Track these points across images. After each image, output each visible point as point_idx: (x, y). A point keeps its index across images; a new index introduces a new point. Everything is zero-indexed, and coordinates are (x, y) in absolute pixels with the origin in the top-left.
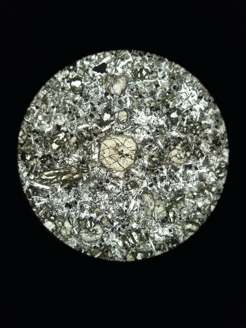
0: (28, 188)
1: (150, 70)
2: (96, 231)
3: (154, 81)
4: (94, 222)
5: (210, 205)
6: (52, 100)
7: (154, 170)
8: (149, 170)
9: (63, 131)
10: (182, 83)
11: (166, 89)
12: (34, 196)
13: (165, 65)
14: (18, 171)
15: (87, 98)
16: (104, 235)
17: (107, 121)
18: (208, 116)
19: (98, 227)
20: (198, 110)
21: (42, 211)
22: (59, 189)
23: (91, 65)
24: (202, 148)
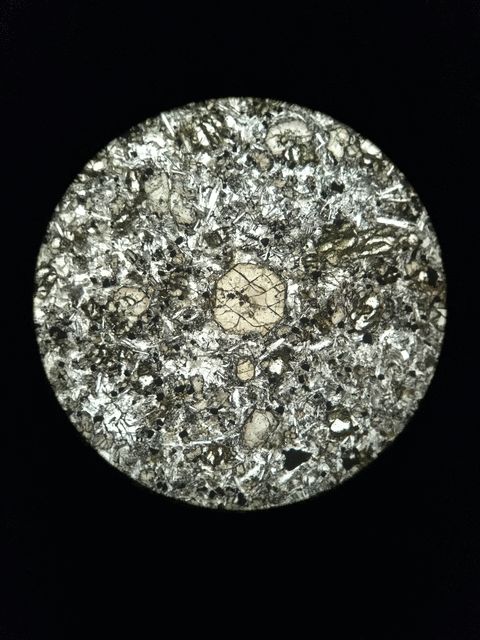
0: (418, 216)
1: (201, 464)
2: (280, 142)
3: (192, 444)
4: (286, 159)
5: (61, 212)
6: (385, 390)
7: (176, 271)
8: (185, 271)
9: (359, 333)
10: (136, 444)
11: (167, 429)
12: (407, 203)
13: (173, 474)
14: (441, 248)
15: (317, 400)
16: (264, 136)
17: (275, 359)
18: (81, 384)
19: (277, 150)
20: (101, 395)
21: (389, 173)
22: (358, 219)
23: (315, 463)
24: (85, 323)
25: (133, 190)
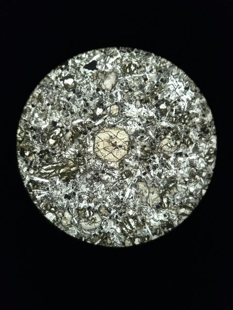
0: (29, 182)
1: (138, 65)
2: (95, 219)
3: (142, 75)
4: (92, 211)
5: (202, 189)
7: (147, 159)
8: (142, 159)
9: (59, 127)
10: (169, 76)
11: (154, 82)
12: (34, 189)
13: (152, 60)
14: (18, 167)
15: (80, 94)
16: (102, 223)
17: (100, 115)
18: (195, 106)
19: (96, 216)
20: (185, 100)
21: (43, 203)
22: (58, 182)
23: (82, 64)
24: (191, 136)
25: (166, 199)
